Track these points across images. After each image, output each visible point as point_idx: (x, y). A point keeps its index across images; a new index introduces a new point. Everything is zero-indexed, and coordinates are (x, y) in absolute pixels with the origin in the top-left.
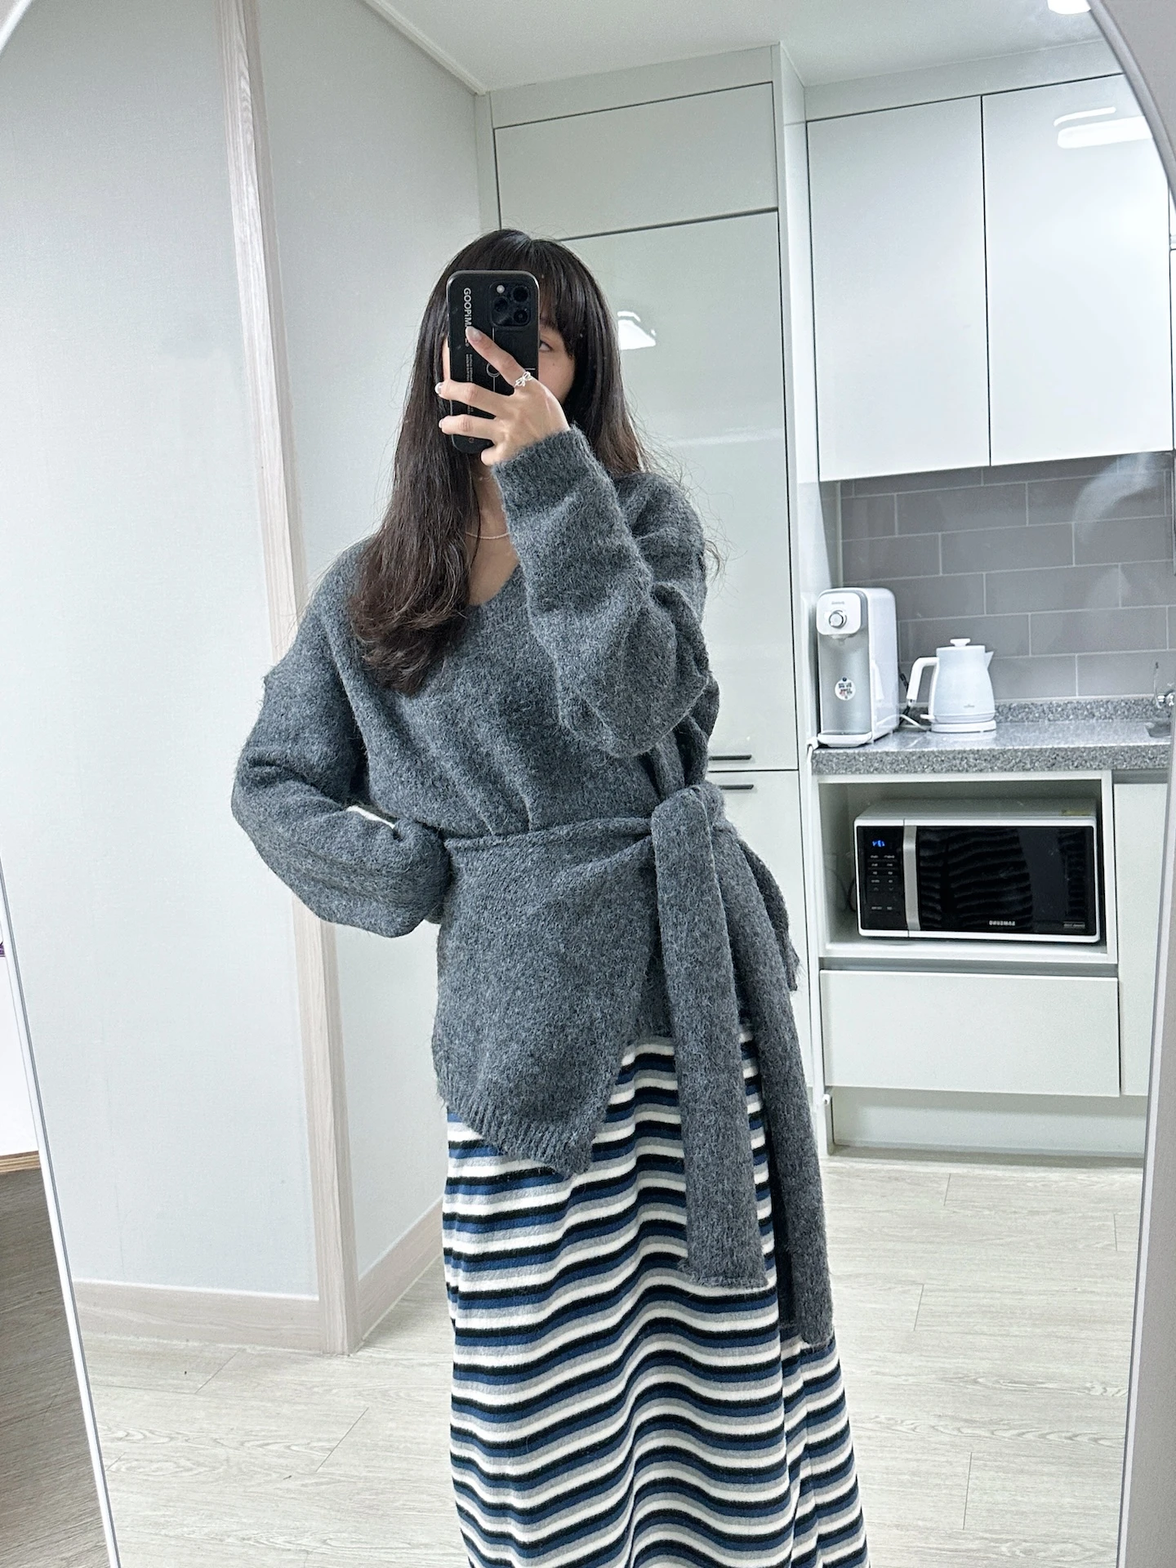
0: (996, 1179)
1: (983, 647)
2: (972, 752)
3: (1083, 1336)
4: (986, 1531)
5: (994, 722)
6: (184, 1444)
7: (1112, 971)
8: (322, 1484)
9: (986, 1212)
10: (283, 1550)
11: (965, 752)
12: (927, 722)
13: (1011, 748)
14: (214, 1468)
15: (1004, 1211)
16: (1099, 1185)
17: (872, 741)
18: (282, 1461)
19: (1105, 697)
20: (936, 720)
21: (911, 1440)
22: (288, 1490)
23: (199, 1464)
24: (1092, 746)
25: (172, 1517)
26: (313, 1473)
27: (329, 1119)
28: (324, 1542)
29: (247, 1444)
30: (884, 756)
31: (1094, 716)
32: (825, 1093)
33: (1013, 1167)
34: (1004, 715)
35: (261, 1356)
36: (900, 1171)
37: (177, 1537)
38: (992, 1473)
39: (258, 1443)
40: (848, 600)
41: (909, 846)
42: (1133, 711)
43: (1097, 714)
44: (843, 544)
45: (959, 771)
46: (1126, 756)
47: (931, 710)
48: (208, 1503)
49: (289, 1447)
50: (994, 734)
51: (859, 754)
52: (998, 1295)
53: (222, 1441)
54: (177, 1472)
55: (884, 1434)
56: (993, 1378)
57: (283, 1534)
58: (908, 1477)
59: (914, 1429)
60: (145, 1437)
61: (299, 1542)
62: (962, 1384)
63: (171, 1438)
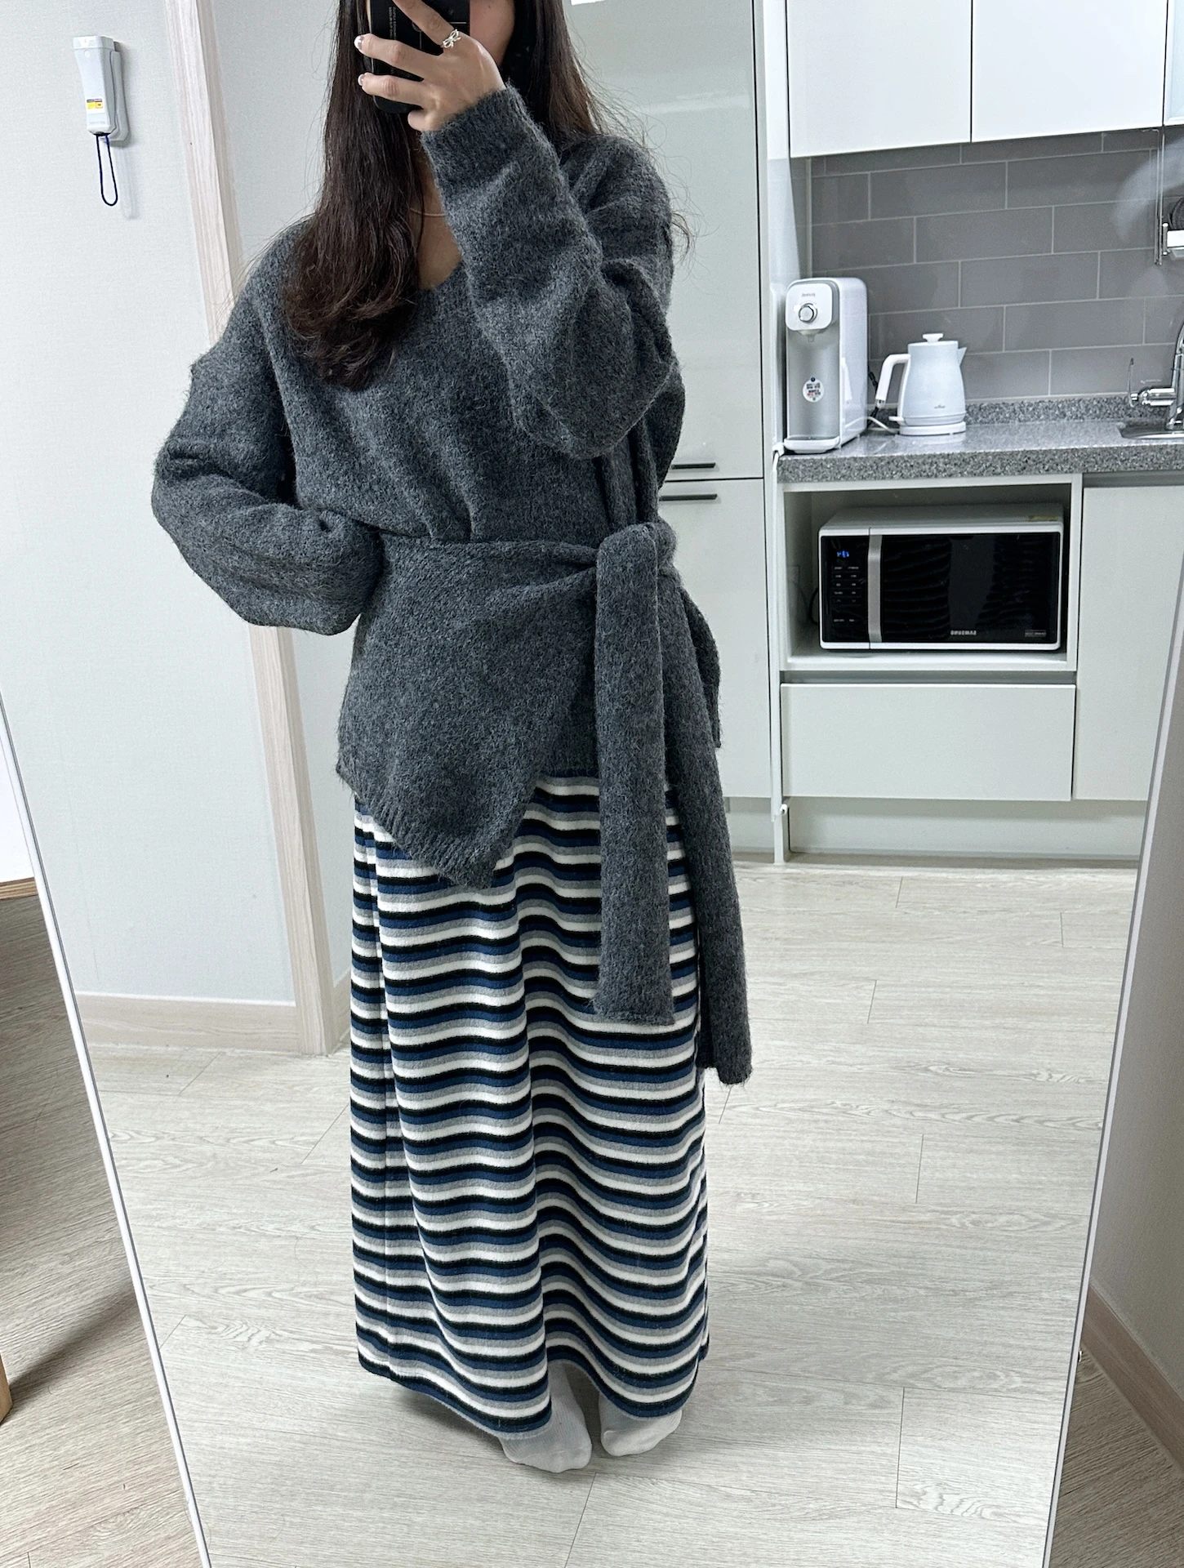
0: (946, 881)
1: (956, 342)
2: (942, 456)
3: (1029, 1027)
4: (937, 1204)
5: (964, 423)
6: (171, 1142)
7: (1070, 678)
8: (307, 1175)
9: (937, 913)
10: (274, 1237)
11: (935, 456)
12: (896, 425)
13: (982, 451)
14: (202, 1165)
15: (954, 912)
16: (1047, 886)
17: (839, 446)
18: (268, 1155)
19: (1077, 396)
20: (905, 422)
21: (866, 1123)
22: (275, 1182)
23: (186, 1161)
24: (1064, 448)
25: (164, 1209)
26: (298, 1166)
27: (297, 839)
28: (313, 1228)
29: (232, 1141)
30: (852, 462)
31: (1065, 416)
32: (783, 803)
33: (965, 870)
34: (975, 416)
35: (241, 1058)
36: (854, 876)
37: (168, 1228)
38: (942, 1153)
39: (242, 1139)
40: (819, 292)
41: (874, 556)
42: (1104, 410)
43: (1068, 414)
44: (813, 228)
45: (928, 476)
46: (1098, 458)
47: (900, 412)
48: (199, 1197)
49: (273, 1142)
50: (963, 436)
51: (825, 460)
52: (947, 990)
53: (207, 1139)
54: (165, 1169)
55: (841, 1118)
56: (944, 1067)
57: (272, 1222)
58: (863, 1157)
59: (868, 1113)
60: (131, 1138)
61: (288, 1229)
62: (913, 1072)
63: (158, 1138)
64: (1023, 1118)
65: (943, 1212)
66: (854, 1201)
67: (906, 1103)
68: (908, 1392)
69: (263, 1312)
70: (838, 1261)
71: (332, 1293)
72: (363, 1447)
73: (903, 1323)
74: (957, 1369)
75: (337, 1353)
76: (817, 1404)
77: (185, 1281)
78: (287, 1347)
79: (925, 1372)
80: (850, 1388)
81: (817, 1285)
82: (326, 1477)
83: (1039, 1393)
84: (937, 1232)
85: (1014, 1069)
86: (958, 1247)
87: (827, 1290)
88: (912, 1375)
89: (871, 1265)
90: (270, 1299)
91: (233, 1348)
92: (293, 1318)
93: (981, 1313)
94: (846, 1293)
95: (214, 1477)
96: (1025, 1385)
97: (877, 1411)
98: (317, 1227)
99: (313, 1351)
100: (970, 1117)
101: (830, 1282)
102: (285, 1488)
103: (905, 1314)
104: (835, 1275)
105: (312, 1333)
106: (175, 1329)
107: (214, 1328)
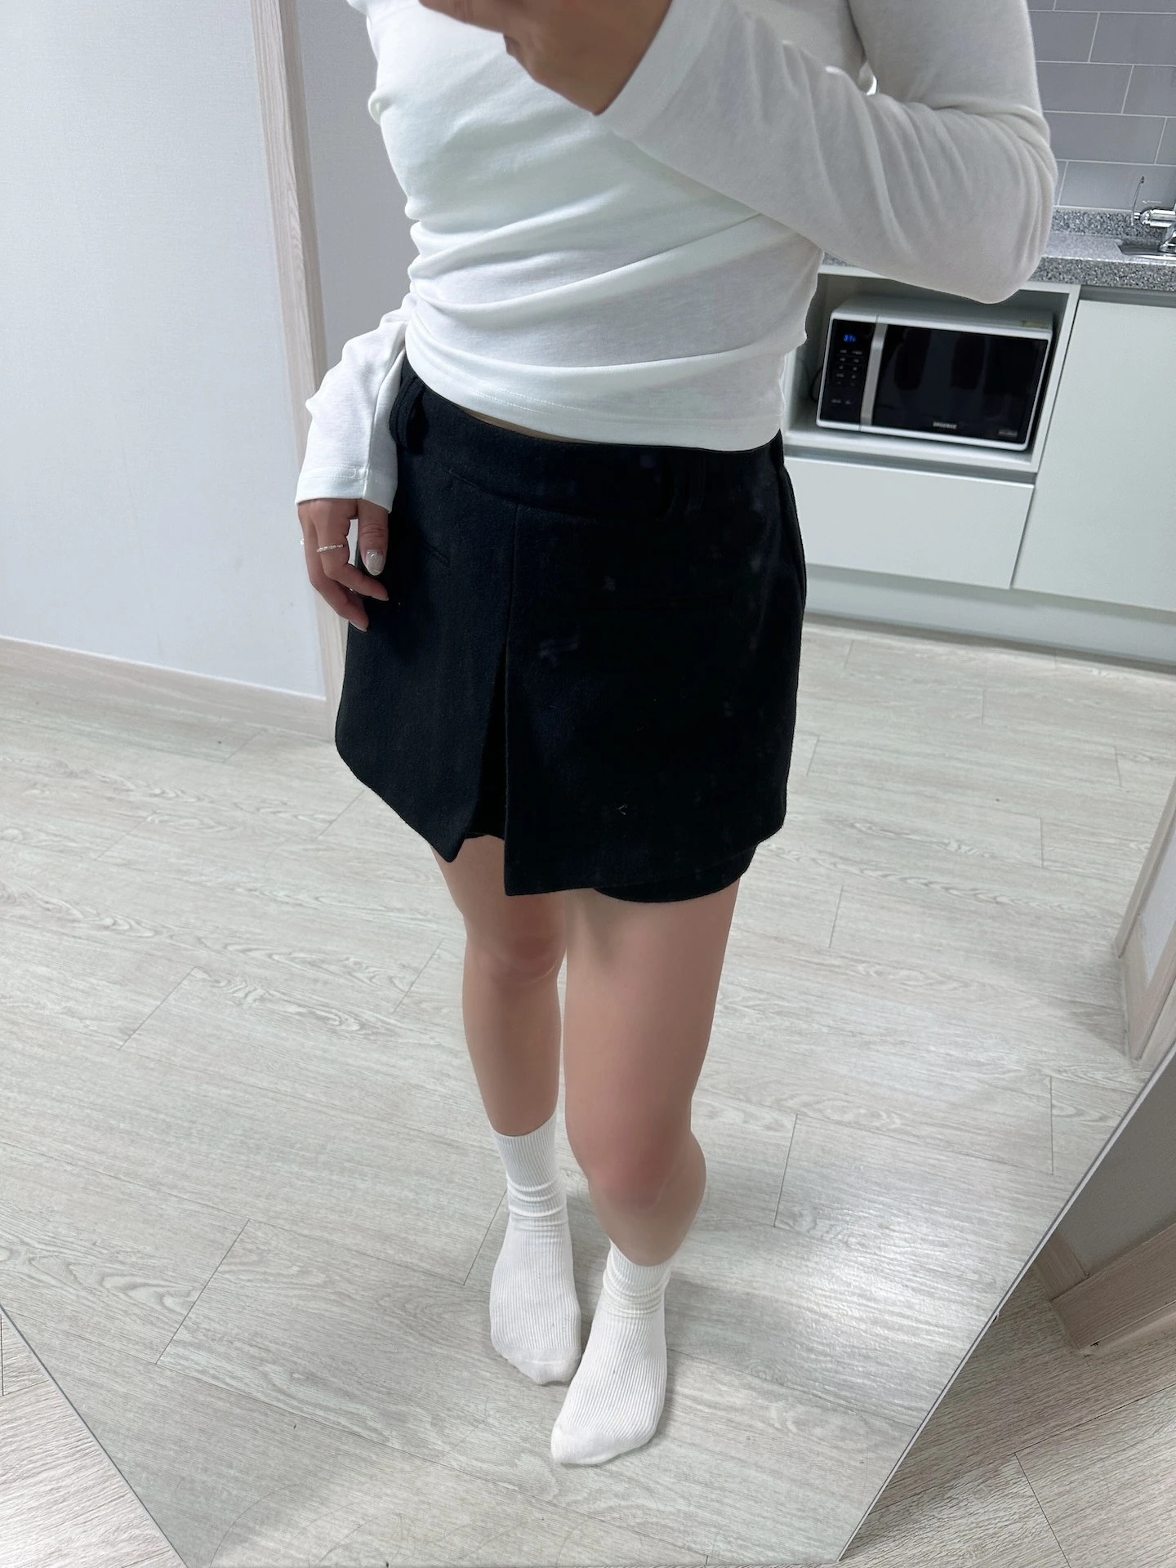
3: (946, 797)
4: (848, 954)
6: (210, 805)
7: (1030, 478)
8: (318, 850)
10: (283, 903)
14: (232, 828)
15: (893, 678)
16: (975, 662)
18: (289, 828)
19: (1083, 209)
21: (794, 866)
22: (292, 853)
23: (219, 823)
24: (1069, 258)
25: (194, 866)
26: (313, 840)
28: (317, 899)
29: (262, 811)
31: (1068, 227)
33: (906, 638)
35: (280, 736)
37: (195, 884)
38: (858, 905)
39: (270, 810)
41: (877, 345)
42: (1103, 226)
43: (1072, 226)
46: (1099, 272)
48: (225, 858)
49: (296, 816)
52: (879, 752)
53: (241, 806)
54: (201, 828)
55: (775, 861)
56: (868, 825)
57: (283, 889)
58: (788, 899)
59: (798, 859)
60: (177, 796)
61: (296, 897)
62: (841, 826)
63: (199, 799)
64: (931, 883)
65: (852, 960)
66: (776, 938)
67: (832, 855)
68: (800, 1119)
69: (261, 972)
70: (756, 991)
71: (323, 962)
72: (325, 1110)
73: (805, 1055)
74: (845, 1104)
75: (319, 1018)
76: (719, 1117)
77: (200, 934)
78: (276, 1007)
79: (818, 1103)
80: (751, 1109)
81: (735, 1010)
82: (290, 1135)
83: (914, 1136)
84: (844, 977)
85: (928, 836)
86: (861, 993)
87: (744, 1016)
88: (806, 1105)
89: (783, 999)
90: (270, 961)
91: (230, 1003)
92: (287, 980)
93: (874, 1055)
94: (758, 1021)
95: (194, 1122)
96: (903, 1127)
97: (771, 1133)
98: (321, 899)
99: (299, 1014)
100: (885, 876)
101: (746, 1009)
102: (252, 1141)
103: (808, 1047)
104: (751, 1003)
105: (300, 997)
106: (184, 978)
107: (218, 982)
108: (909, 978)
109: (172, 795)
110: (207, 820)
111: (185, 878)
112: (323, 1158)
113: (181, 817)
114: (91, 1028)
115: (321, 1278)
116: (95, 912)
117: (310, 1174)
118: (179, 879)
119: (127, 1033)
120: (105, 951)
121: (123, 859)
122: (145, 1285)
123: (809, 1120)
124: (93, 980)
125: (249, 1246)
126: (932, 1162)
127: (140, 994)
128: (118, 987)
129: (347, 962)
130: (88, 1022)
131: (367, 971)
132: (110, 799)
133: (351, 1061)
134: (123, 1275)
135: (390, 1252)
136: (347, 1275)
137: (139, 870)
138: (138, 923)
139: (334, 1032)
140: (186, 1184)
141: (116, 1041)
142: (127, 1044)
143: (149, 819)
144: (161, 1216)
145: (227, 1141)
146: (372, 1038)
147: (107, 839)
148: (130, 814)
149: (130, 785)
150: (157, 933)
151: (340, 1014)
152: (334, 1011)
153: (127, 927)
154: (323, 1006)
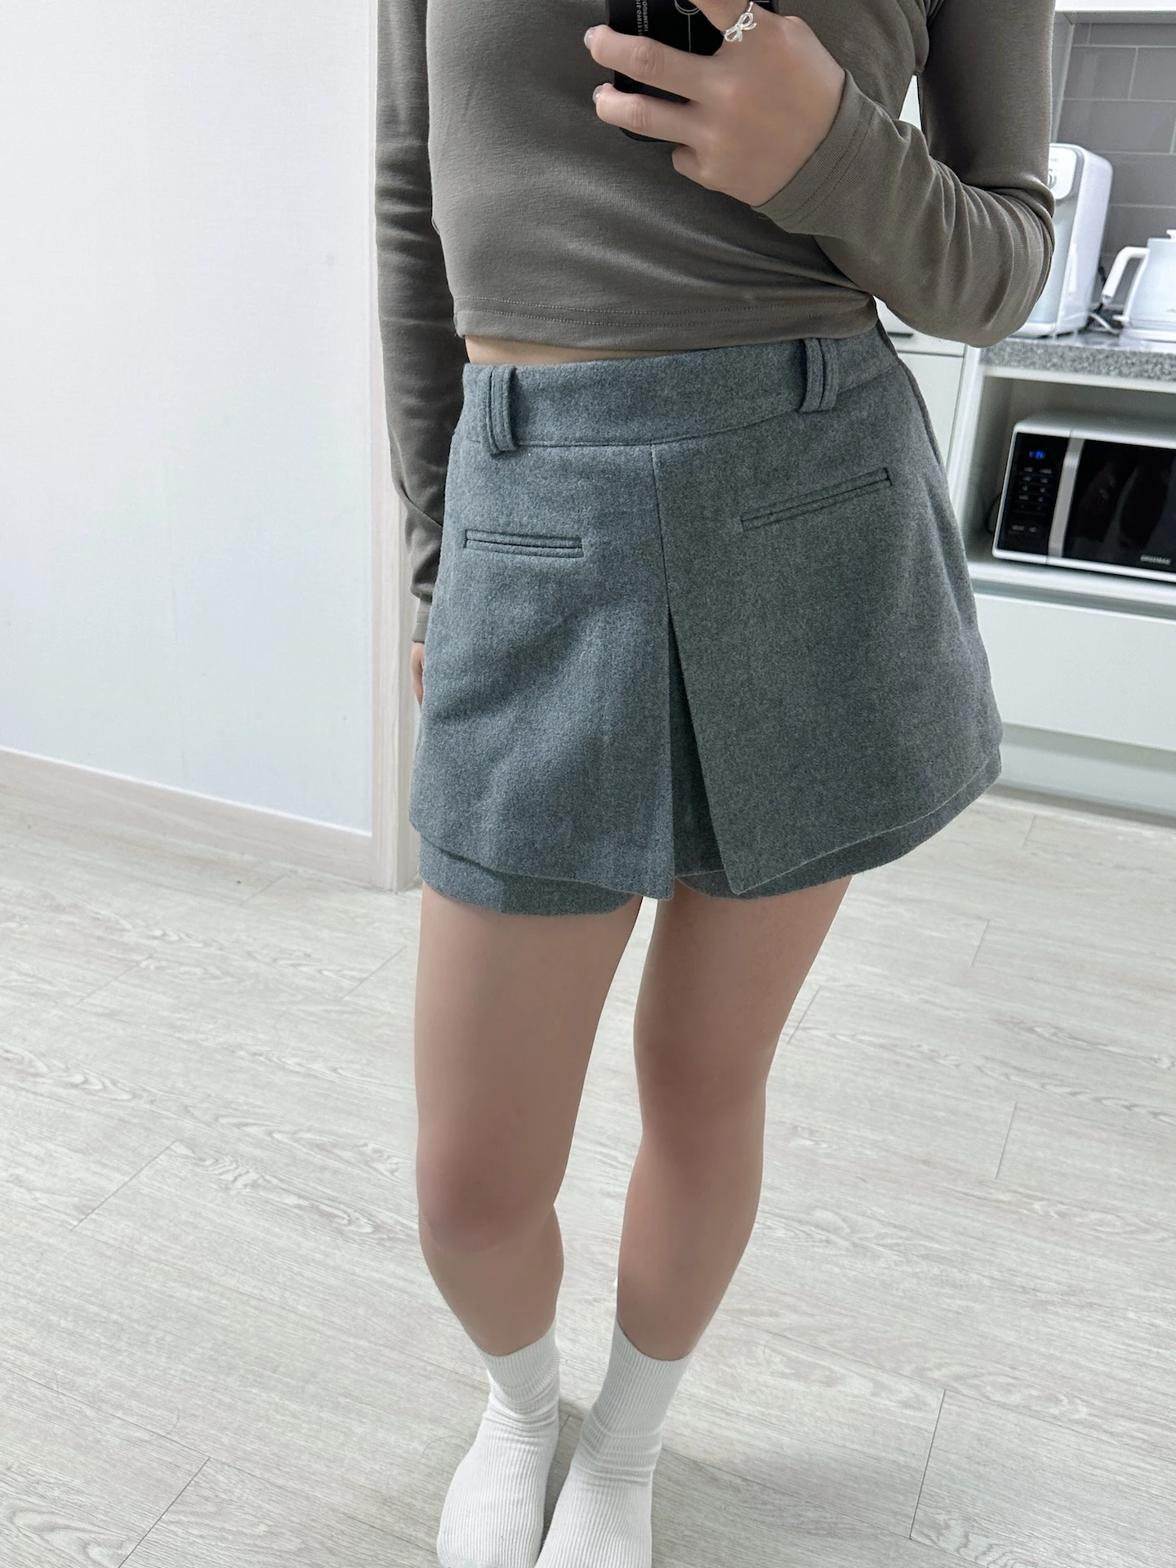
0: (1083, 827)
2: (1170, 356)
3: (1156, 1004)
4: (1021, 1185)
6: (218, 952)
8: (343, 1012)
9: (1068, 859)
10: (293, 1072)
12: (1119, 326)
14: (241, 981)
15: (1088, 861)
17: (1054, 335)
18: (311, 984)
20: (1130, 323)
21: (953, 1077)
22: (311, 1014)
25: (190, 1021)
26: (338, 1001)
28: (334, 1070)
29: (279, 962)
30: (1067, 351)
33: (1106, 818)
35: (311, 879)
37: (189, 1042)
38: (1036, 1128)
39: (291, 962)
40: (1062, 159)
41: (1071, 462)
44: (1064, 102)
45: (1150, 377)
47: (1127, 312)
48: (229, 1014)
49: (320, 971)
51: (1037, 346)
52: (1069, 945)
53: (256, 956)
54: (204, 978)
55: (925, 1066)
56: (1053, 1030)
57: (295, 1056)
58: (942, 1114)
59: (957, 1066)
60: (181, 939)
61: (310, 1066)
62: (1016, 1029)
63: (206, 945)
64: (1135, 1106)
65: (1027, 1196)
66: (925, 1162)
67: (1003, 1063)
68: (950, 1397)
69: (257, 1152)
70: (895, 1226)
71: (335, 1145)
72: (320, 1328)
73: (958, 1313)
74: (1012, 1381)
75: (323, 1214)
76: (840, 1388)
77: (187, 1101)
78: (272, 1196)
79: (975, 1376)
80: (883, 1378)
81: (866, 1249)
82: (272, 1355)
83: (1105, 1431)
84: (1014, 1216)
85: (1132, 1049)
86: (1035, 1237)
87: (876, 1256)
88: (958, 1378)
89: (932, 1239)
90: (269, 1139)
92: (287, 1165)
93: (1052, 1320)
94: (896, 1265)
95: (153, 1328)
96: (1090, 1418)
97: (908, 1412)
98: (340, 1071)
99: (299, 1207)
100: (1074, 1094)
101: (881, 1249)
102: (224, 1358)
103: (964, 1303)
104: (889, 1241)
105: (302, 1186)
106: (161, 1153)
107: (202, 1160)
108: (1101, 1223)
109: (176, 938)
110: (213, 970)
111: (177, 1035)
112: (311, 1388)
113: (181, 964)
114: (40, 1201)
115: (294, 1544)
116: (63, 1066)
117: (294, 1407)
118: (170, 1036)
119: (84, 1211)
120: (68, 1111)
121: (106, 1008)
122: (67, 1527)
123: (961, 1397)
124: (50, 1146)
125: (206, 1493)
126: (1130, 1470)
127: (105, 1166)
128: (80, 1156)
129: (365, 1149)
130: (38, 1194)
131: (389, 1161)
132: (99, 938)
133: (357, 1270)
134: (40, 1513)
135: (388, 1519)
136: (329, 1543)
137: (121, 1021)
138: (114, 1083)
139: (341, 1233)
140: (134, 1403)
141: (69, 1219)
142: (81, 1224)
143: (143, 964)
144: (98, 1442)
145: (193, 1356)
146: (388, 1244)
147: (90, 984)
148: (120, 956)
149: (125, 924)
150: (135, 1096)
151: (350, 1211)
152: (342, 1206)
153: (100, 1087)
154: (329, 1199)
